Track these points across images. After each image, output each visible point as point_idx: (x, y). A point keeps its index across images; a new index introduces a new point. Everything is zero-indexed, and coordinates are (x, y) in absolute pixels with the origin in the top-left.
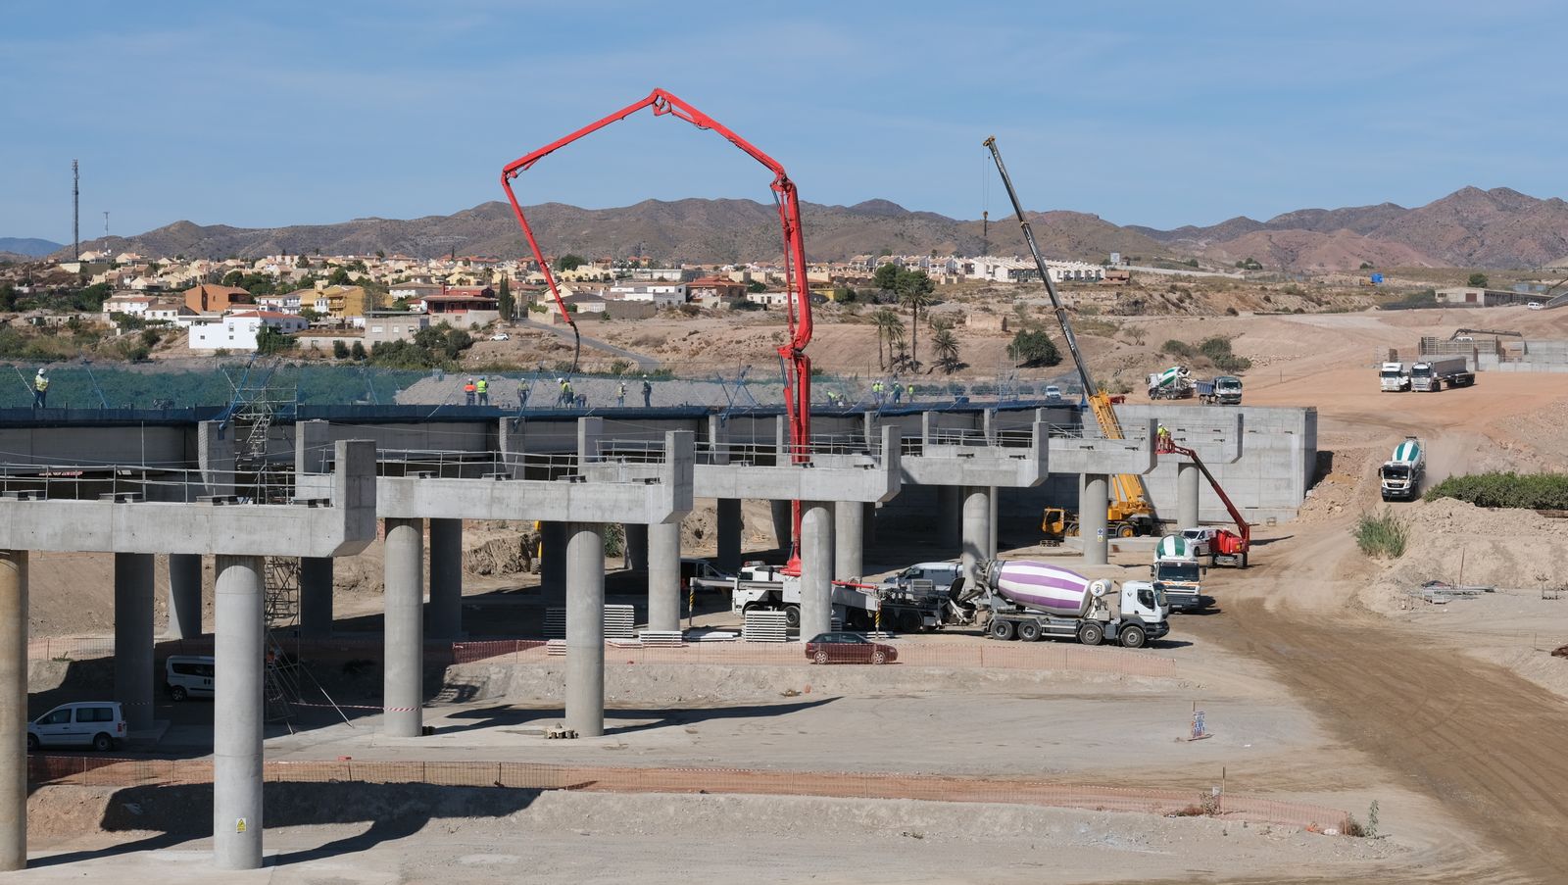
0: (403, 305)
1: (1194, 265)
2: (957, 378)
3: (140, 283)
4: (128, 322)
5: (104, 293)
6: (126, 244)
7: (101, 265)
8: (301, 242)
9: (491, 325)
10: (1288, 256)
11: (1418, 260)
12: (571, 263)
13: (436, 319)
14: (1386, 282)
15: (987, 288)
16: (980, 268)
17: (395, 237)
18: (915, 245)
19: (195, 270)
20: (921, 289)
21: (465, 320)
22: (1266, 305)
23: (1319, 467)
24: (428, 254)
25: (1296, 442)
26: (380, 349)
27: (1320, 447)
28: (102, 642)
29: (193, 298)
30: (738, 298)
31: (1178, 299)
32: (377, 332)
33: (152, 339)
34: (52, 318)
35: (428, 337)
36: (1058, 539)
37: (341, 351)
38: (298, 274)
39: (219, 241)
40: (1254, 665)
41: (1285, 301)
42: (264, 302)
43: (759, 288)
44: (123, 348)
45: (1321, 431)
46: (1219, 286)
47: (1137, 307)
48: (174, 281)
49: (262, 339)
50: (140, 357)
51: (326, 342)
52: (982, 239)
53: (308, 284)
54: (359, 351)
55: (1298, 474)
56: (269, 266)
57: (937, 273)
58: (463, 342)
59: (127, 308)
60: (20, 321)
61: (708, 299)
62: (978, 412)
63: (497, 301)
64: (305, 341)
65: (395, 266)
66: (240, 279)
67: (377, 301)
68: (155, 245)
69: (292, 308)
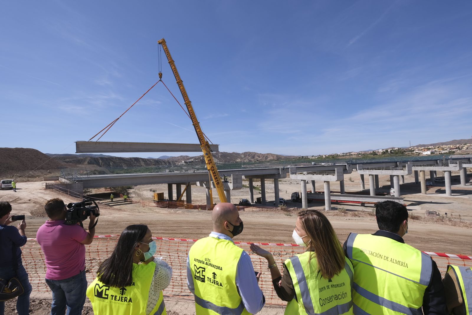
0: (446, 149)
3: (417, 149)
4: (417, 153)
5: (414, 151)
6: (414, 147)
7: (413, 148)
8: (434, 145)
9: (457, 151)
12: (466, 144)
13: (450, 150)
17: (443, 144)
19: (422, 148)
21: (454, 150)
24: (447, 145)
26: (444, 153)
29: (423, 150)
32: (443, 152)
34: (409, 153)
35: (450, 152)
37: (440, 153)
38: (433, 148)
39: (424, 146)
42: (431, 150)
44: (417, 155)
48: (420, 149)
49: (431, 153)
50: (418, 155)
53: (435, 148)
54: (442, 153)
56: (430, 147)
58: (454, 152)
59: (416, 151)
60: (406, 153)
63: (458, 148)
64: (436, 153)
65: (444, 146)
66: (427, 148)
67: (443, 149)
68: (418, 146)
69: (434, 150)
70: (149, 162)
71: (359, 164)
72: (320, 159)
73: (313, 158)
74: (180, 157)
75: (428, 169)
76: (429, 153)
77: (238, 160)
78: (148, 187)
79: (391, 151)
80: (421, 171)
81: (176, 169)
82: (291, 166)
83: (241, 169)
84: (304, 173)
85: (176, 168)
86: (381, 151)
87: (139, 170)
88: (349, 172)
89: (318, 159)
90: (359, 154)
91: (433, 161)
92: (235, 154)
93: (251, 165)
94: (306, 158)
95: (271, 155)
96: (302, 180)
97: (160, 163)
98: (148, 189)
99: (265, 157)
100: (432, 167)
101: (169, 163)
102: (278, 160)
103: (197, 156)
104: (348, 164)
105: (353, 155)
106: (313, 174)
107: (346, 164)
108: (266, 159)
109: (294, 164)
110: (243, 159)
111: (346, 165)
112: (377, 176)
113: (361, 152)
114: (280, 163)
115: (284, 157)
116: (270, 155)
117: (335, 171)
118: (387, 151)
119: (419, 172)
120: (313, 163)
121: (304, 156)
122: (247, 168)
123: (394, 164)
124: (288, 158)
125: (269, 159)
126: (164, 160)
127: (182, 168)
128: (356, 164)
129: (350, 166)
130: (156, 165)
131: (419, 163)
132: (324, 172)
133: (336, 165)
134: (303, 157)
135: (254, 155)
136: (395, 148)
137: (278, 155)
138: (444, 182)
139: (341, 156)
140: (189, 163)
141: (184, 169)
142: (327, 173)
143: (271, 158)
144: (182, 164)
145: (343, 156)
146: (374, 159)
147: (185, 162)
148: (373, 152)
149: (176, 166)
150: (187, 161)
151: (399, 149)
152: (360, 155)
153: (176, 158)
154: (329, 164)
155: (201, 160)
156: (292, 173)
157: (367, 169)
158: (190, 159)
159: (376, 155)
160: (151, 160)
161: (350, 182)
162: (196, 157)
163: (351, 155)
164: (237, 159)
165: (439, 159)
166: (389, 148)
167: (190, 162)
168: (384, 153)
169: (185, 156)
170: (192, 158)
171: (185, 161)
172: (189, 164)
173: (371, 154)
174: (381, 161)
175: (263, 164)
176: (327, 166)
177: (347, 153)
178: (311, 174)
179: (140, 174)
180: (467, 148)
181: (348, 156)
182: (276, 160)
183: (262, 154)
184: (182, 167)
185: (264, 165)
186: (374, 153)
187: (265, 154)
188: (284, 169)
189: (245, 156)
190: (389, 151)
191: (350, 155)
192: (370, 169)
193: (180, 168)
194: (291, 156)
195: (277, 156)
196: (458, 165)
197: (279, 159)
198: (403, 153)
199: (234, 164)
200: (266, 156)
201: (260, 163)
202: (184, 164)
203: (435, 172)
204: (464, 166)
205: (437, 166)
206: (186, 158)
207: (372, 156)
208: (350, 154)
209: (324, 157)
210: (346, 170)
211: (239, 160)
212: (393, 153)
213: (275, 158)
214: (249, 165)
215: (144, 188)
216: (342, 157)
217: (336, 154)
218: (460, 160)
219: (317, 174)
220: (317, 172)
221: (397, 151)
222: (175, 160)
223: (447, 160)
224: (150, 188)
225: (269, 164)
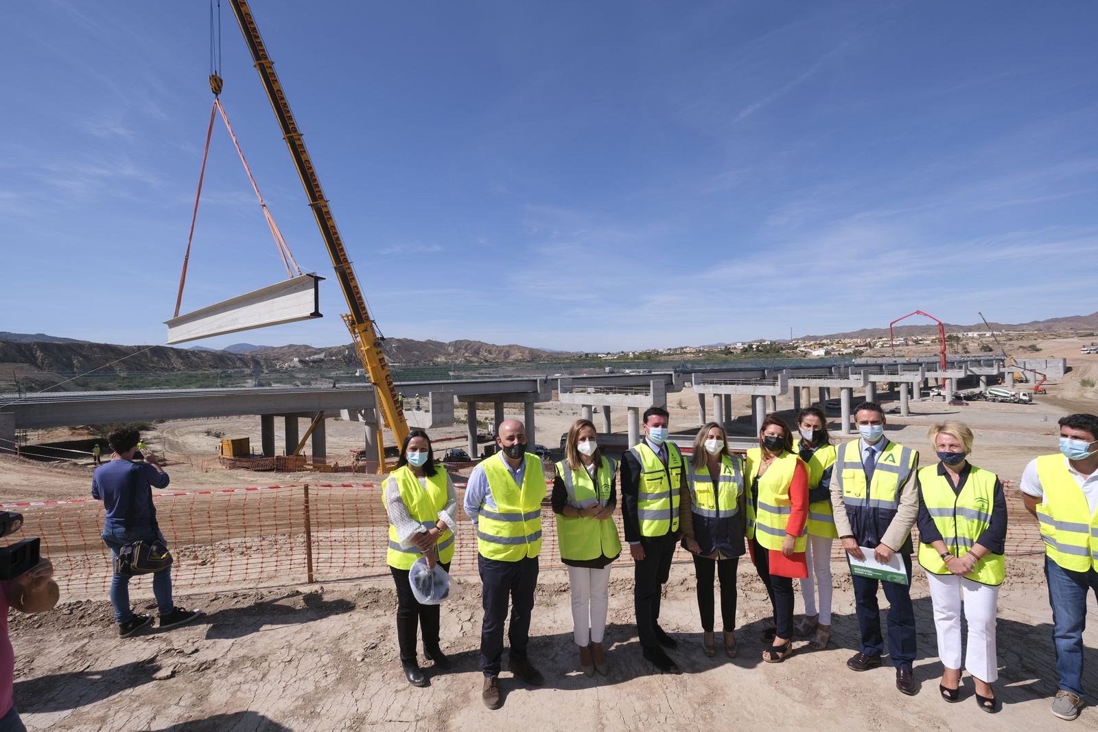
0: (850, 347)
1: (1023, 331)
2: (968, 355)
3: (803, 345)
4: (802, 351)
5: (797, 347)
6: (798, 339)
8: (826, 337)
9: (867, 350)
10: (1049, 328)
11: (1086, 326)
12: (881, 338)
13: (856, 349)
14: (1078, 332)
15: (973, 338)
16: (970, 334)
17: (845, 336)
18: (954, 331)
19: (812, 343)
20: (958, 339)
21: (862, 348)
22: (1044, 337)
23: (1068, 370)
24: (852, 338)
25: (1061, 365)
26: (846, 354)
27: (1067, 366)
28: (817, 400)
29: (813, 347)
30: (917, 342)
31: (1021, 338)
32: (845, 351)
33: (806, 354)
34: (789, 351)
35: (855, 352)
36: (1001, 384)
37: (839, 354)
38: (830, 343)
39: (814, 338)
40: (1056, 407)
41: (1050, 337)
42: (825, 347)
43: (921, 340)
44: (801, 355)
45: (1067, 363)
46: (1032, 335)
47: (1010, 340)
48: (808, 345)
49: (825, 353)
50: (804, 357)
51: (837, 353)
52: (970, 329)
53: (832, 344)
54: (843, 354)
55: (1062, 371)
56: (825, 341)
57: (960, 335)
58: (862, 352)
59: (801, 349)
60: (784, 352)
61: (910, 343)
62: (980, 361)
63: (869, 345)
64: (833, 353)
65: (847, 341)
66: (820, 344)
67: (845, 346)
68: (804, 339)
69: (830, 348)
70: (196, 359)
71: (696, 372)
72: (624, 360)
73: (609, 357)
74: (286, 349)
75: (816, 384)
76: (821, 352)
77: (439, 360)
78: (200, 425)
79: (758, 347)
80: (803, 388)
81: (276, 378)
82: (563, 374)
83: (449, 381)
84: (589, 390)
85: (274, 375)
86: (739, 346)
87: (167, 381)
88: (676, 388)
89: (618, 361)
90: (700, 351)
91: (825, 369)
92: (432, 344)
93: (472, 372)
94: (593, 358)
95: (519, 349)
96: (583, 406)
97: (230, 363)
98: (200, 429)
99: (502, 354)
100: (823, 380)
101: (257, 363)
102: (532, 360)
103: (335, 348)
104: (675, 372)
105: (687, 353)
106: (608, 393)
107: (672, 373)
108: (506, 358)
109: (569, 371)
110: (452, 356)
111: (671, 375)
112: (728, 397)
113: (704, 347)
114: (537, 368)
115: (546, 355)
116: (515, 350)
117: (649, 386)
118: (750, 347)
119: (801, 388)
120: (607, 369)
121: (592, 353)
122: (462, 378)
123: (759, 374)
124: (555, 356)
125: (512, 358)
126: (240, 355)
127: (294, 377)
128: (690, 373)
129: (678, 376)
130: (217, 368)
131: (802, 373)
132: (627, 389)
133: (653, 373)
134: (587, 354)
135: (479, 349)
136: (765, 341)
137: (533, 349)
138: (840, 408)
139: (664, 355)
140: (311, 364)
141: (298, 378)
142: (633, 391)
143: (518, 355)
144: (292, 365)
145: (669, 354)
146: (726, 361)
147: (301, 361)
148: (726, 347)
149: (277, 371)
150: (307, 359)
151: (772, 343)
152: (701, 355)
153: (275, 351)
154: (639, 372)
155: (344, 357)
156: (565, 391)
157: (711, 383)
158: (315, 353)
159: (730, 355)
160: (204, 355)
161: (679, 409)
162: (330, 348)
163: (684, 352)
164: (438, 357)
165: (834, 366)
166: (755, 341)
167: (314, 362)
168: (745, 351)
169: (300, 346)
170: (321, 350)
171: (302, 358)
172: (312, 367)
173: (721, 352)
174: (739, 366)
175: (499, 369)
176: (635, 376)
177: (676, 350)
178: (603, 392)
179: (170, 391)
180: (882, 346)
181: (678, 354)
182: (529, 361)
183: (498, 347)
184: (293, 374)
185: (502, 371)
186: (728, 351)
187: (504, 346)
188: (546, 381)
189: (456, 351)
190: (754, 346)
191: (681, 353)
192: (716, 383)
193: (289, 375)
194: (561, 353)
195: (531, 351)
196: (862, 377)
197: (535, 358)
198: (778, 352)
199: (429, 369)
200: (506, 351)
201: (492, 368)
202: (299, 365)
203: (828, 389)
204: (873, 378)
205: (830, 378)
206: (303, 351)
207: (724, 355)
208: (682, 351)
209: (631, 355)
210: (672, 384)
211: (441, 359)
212: (761, 351)
213: (527, 356)
214: (465, 371)
215: (187, 426)
216: (666, 358)
217: (655, 351)
218: (866, 368)
219: (615, 393)
220: (615, 388)
221: (768, 347)
222: (272, 355)
223: (847, 367)
224: (205, 428)
225: (512, 368)
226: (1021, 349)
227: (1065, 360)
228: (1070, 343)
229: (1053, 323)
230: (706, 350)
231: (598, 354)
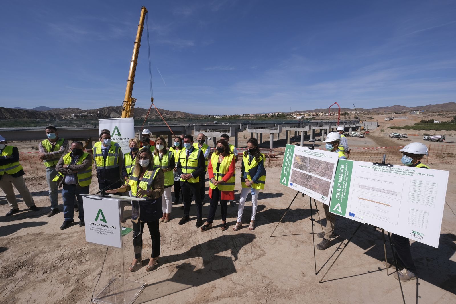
0: (311, 115)
1: (370, 111)
2: (350, 120)
4: (293, 117)
5: (292, 115)
6: (293, 112)
7: (292, 113)
8: (304, 112)
9: (317, 117)
10: (378, 111)
11: (390, 110)
12: (322, 112)
13: (313, 116)
14: (387, 112)
15: (353, 113)
16: (352, 112)
17: (310, 111)
18: (347, 111)
19: (297, 114)
20: (348, 113)
21: (315, 116)
22: (376, 114)
23: (378, 126)
24: (312, 112)
25: (376, 124)
26: (309, 118)
27: (378, 125)
29: (297, 115)
30: (334, 115)
31: (368, 114)
32: (309, 117)
33: (295, 118)
34: (289, 117)
35: (312, 117)
36: (357, 131)
37: (307, 118)
38: (304, 114)
39: (299, 112)
40: (371, 139)
41: (377, 114)
43: (335, 114)
44: (293, 118)
45: (379, 123)
46: (372, 113)
47: (365, 115)
48: (296, 114)
49: (302, 118)
51: (306, 118)
52: (353, 110)
53: (305, 114)
54: (308, 118)
55: (376, 126)
56: (302, 113)
57: (349, 112)
58: (315, 118)
60: (287, 117)
61: (332, 115)
62: (351, 122)
63: (317, 115)
64: (304, 118)
65: (310, 113)
67: (309, 115)
68: (295, 112)
69: (303, 116)
70: (18, 114)
71: (249, 124)
72: (224, 119)
73: (219, 117)
74: (66, 110)
75: (293, 129)
76: (300, 117)
77: (144, 117)
78: (27, 145)
79: (277, 115)
81: (64, 124)
82: (196, 124)
83: (147, 126)
85: (62, 122)
86: (271, 114)
87: (3, 124)
89: (222, 119)
90: (255, 116)
91: (297, 124)
92: (140, 110)
93: (159, 122)
94: (212, 118)
95: (180, 113)
97: (37, 116)
98: (28, 147)
99: (173, 115)
100: (295, 128)
101: (52, 116)
102: (186, 118)
103: (92, 110)
105: (250, 116)
107: (240, 124)
108: (174, 117)
109: (201, 123)
110: (150, 115)
113: (257, 114)
114: (188, 121)
115: (192, 116)
116: (178, 113)
117: (229, 129)
118: (275, 114)
120: (215, 122)
121: (211, 116)
122: (154, 125)
123: (273, 125)
124: (196, 116)
125: (177, 117)
126: (42, 112)
127: (73, 123)
128: (247, 124)
129: (242, 126)
130: (30, 118)
131: (288, 125)
132: (221, 130)
133: (232, 124)
134: (209, 116)
135: (162, 112)
136: (280, 112)
137: (187, 113)
138: (301, 139)
139: (241, 117)
140: (81, 117)
141: (75, 124)
143: (180, 116)
144: (71, 118)
145: (243, 117)
146: (264, 120)
147: (75, 116)
148: (265, 114)
149: (64, 120)
150: (78, 115)
151: (283, 113)
152: (255, 117)
153: (61, 110)
155: (97, 114)
156: (196, 131)
157: (254, 129)
158: (82, 112)
159: (267, 118)
160: (22, 111)
161: (244, 139)
162: (90, 110)
163: (249, 116)
164: (143, 115)
165: (301, 123)
166: (277, 112)
167: (82, 116)
168: (272, 116)
169: (74, 109)
170: (85, 111)
171: (76, 114)
172: (82, 119)
173: (263, 116)
174: (269, 122)
175: (171, 121)
176: (225, 125)
177: (246, 115)
179: (6, 128)
180: (322, 116)
181: (247, 117)
182: (184, 118)
183: (171, 112)
184: (72, 122)
185: (172, 122)
186: (266, 116)
187: (173, 112)
188: (189, 127)
189: (152, 113)
190: (276, 114)
191: (248, 117)
192: (256, 129)
193: (70, 122)
194: (199, 115)
195: (186, 114)
196: (308, 127)
197: (187, 117)
198: (285, 117)
199: (139, 121)
200: (175, 113)
201: (168, 121)
202: (75, 118)
204: (314, 128)
206: (76, 111)
207: (264, 118)
208: (248, 116)
209: (228, 117)
210: (240, 129)
211: (145, 116)
212: (278, 116)
213: (184, 116)
214: (156, 122)
215: (20, 145)
216: (242, 118)
217: (237, 115)
219: (216, 132)
221: (281, 115)
222: (60, 112)
223: (305, 123)
224: (30, 146)
225: (177, 121)
226: (367, 118)
227: (378, 122)
228: (383, 116)
229: (379, 109)
230: (258, 115)
231: (214, 116)
